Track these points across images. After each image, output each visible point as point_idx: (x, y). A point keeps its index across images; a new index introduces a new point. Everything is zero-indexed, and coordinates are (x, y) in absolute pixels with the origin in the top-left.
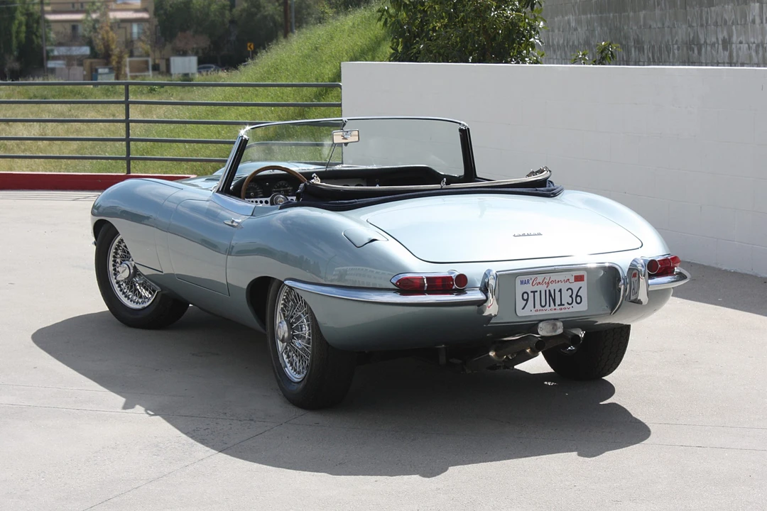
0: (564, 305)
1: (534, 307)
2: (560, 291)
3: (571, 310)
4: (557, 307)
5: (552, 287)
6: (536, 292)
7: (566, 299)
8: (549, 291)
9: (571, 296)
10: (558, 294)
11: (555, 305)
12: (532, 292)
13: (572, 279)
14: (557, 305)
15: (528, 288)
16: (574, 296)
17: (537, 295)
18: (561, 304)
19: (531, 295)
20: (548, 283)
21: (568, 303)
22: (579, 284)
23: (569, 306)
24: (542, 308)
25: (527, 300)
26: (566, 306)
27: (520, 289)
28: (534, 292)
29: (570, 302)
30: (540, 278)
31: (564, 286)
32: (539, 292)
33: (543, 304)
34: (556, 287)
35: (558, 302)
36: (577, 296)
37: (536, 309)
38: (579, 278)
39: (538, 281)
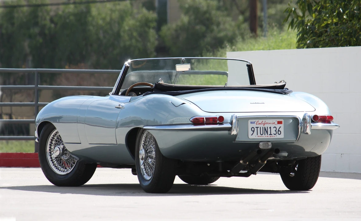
0: (272, 135)
1: (257, 135)
2: (270, 128)
3: (276, 137)
5: (266, 126)
7: (273, 131)
8: (265, 128)
10: (269, 130)
12: (256, 127)
13: (276, 123)
14: (268, 134)
15: (254, 126)
16: (277, 131)
17: (259, 129)
19: (256, 129)
20: (264, 124)
22: (280, 125)
23: (274, 135)
24: (261, 135)
25: (254, 131)
27: (250, 126)
28: (257, 128)
29: (275, 133)
30: (260, 121)
31: (272, 126)
33: (262, 133)
34: (269, 126)
35: (269, 133)
36: (279, 131)
37: (258, 135)
38: (280, 123)
39: (259, 123)
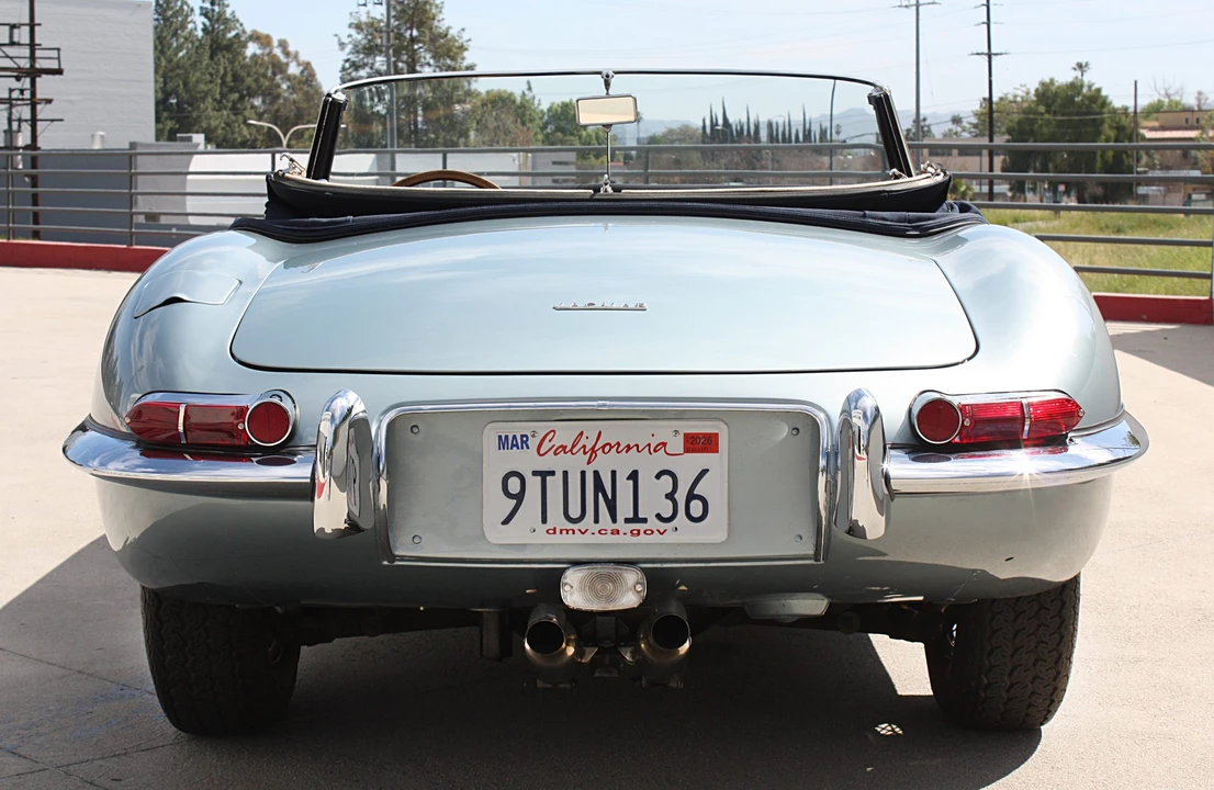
0: (645, 520)
1: (544, 520)
2: (634, 476)
3: (669, 538)
4: (620, 525)
5: (604, 464)
6: (552, 473)
7: (654, 499)
8: (596, 474)
9: (670, 496)
10: (625, 488)
11: (614, 520)
12: (535, 473)
13: (677, 444)
14: (620, 518)
15: (526, 461)
16: (681, 496)
17: (555, 484)
18: (636, 519)
19: (534, 484)
20: (593, 450)
21: (658, 516)
22: (700, 460)
23: (663, 526)
24: (570, 526)
25: (519, 497)
26: (654, 523)
27: (498, 463)
28: (544, 475)
29: (667, 514)
30: (565, 434)
31: (648, 465)
32: (559, 476)
33: (575, 512)
34: (624, 464)
35: (624, 508)
36: (691, 496)
37: (550, 525)
38: (700, 443)
39: (557, 442)
